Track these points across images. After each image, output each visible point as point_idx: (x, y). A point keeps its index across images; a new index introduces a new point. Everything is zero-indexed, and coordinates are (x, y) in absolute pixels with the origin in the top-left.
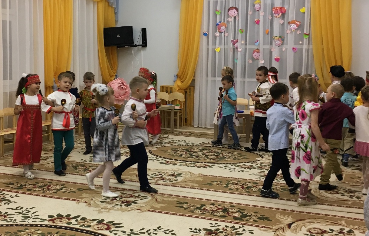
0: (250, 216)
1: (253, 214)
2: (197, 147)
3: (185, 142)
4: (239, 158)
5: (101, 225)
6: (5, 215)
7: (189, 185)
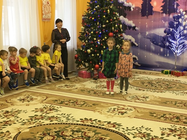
2: (155, 81)
3: (148, 78)
5: (110, 125)
6: (57, 118)
7: (154, 103)
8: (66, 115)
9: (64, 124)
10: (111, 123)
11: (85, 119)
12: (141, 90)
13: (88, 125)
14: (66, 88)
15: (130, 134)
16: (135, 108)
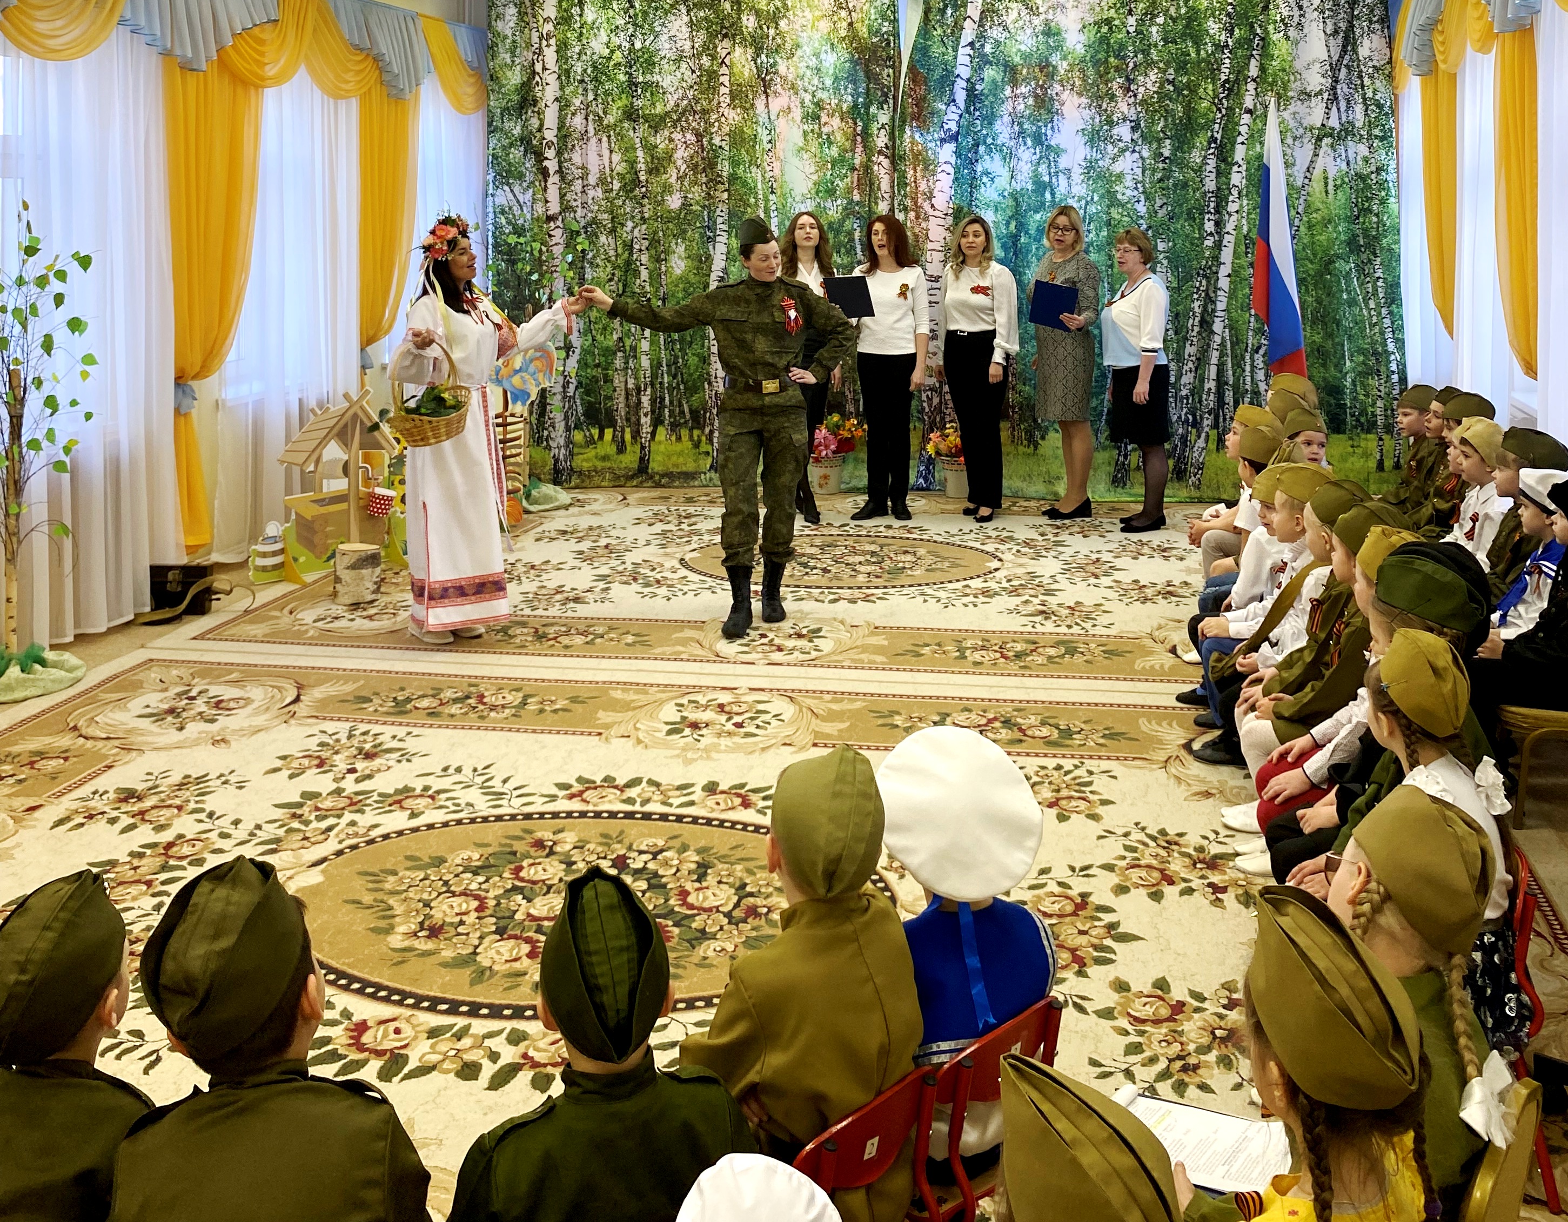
0: (1079, 733)
1: (1083, 726)
4: (939, 565)
5: (722, 797)
6: (430, 794)
7: (862, 661)
8: (467, 771)
9: (485, 819)
10: (723, 786)
11: (580, 780)
13: (613, 815)
16: (790, 695)
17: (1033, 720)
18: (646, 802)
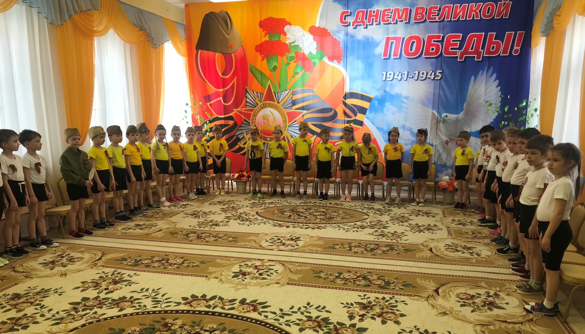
0: (393, 283)
5: (246, 306)
6: (132, 300)
7: (313, 250)
8: (150, 291)
9: (148, 313)
10: (248, 301)
11: (193, 296)
12: (282, 226)
13: (200, 312)
14: (138, 231)
15: (291, 324)
16: (282, 263)
17: (375, 277)
18: (215, 307)
